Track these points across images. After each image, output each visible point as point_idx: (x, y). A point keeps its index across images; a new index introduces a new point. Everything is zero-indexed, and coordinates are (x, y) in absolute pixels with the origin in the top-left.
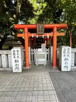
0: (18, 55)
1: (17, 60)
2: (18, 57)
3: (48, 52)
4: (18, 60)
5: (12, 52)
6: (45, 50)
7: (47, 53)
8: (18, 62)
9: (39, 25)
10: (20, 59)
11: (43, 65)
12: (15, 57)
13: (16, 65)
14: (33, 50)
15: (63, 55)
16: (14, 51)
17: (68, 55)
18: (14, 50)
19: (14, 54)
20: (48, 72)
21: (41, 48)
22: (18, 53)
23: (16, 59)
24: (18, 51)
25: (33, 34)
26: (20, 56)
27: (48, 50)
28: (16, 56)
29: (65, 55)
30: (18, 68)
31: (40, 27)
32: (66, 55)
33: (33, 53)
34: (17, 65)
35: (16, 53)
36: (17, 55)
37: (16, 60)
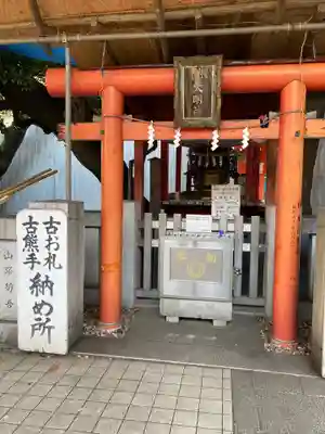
0: (53, 252)
1: (43, 279)
2: (50, 260)
4: (47, 281)
5: (21, 232)
6: (231, 227)
7: (247, 247)
8: (47, 290)
9: (187, 71)
10: (64, 271)
11: (211, 321)
13: (37, 308)
14: (156, 224)
16: (31, 223)
18: (31, 218)
19: (30, 240)
20: (228, 374)
21: (206, 210)
22: (50, 239)
24: (51, 224)
25: (151, 127)
26: (62, 257)
27: (247, 228)
28: (41, 256)
30: (50, 328)
31: (197, 85)
33: (155, 243)
34: (45, 309)
35: (42, 234)
36: (48, 247)
37: (38, 276)
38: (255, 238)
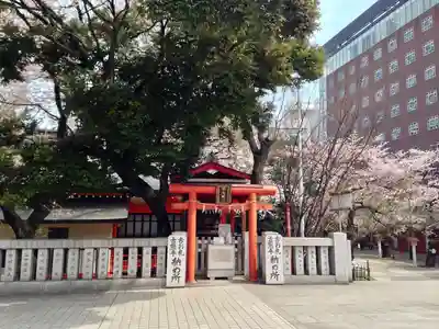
0: (181, 249)
1: (177, 259)
2: (180, 252)
3: (236, 246)
4: (179, 260)
5: (170, 243)
7: (236, 250)
8: (178, 264)
10: (185, 256)
11: (227, 279)
12: (173, 253)
13: (174, 270)
15: (267, 250)
16: (174, 239)
17: (277, 250)
19: (173, 246)
22: (180, 245)
23: (177, 256)
24: (181, 240)
26: (184, 251)
27: (236, 242)
28: (177, 250)
29: (271, 251)
30: (179, 278)
32: (274, 250)
34: (178, 270)
35: (177, 243)
36: (179, 248)
37: (175, 258)
38: (239, 246)
